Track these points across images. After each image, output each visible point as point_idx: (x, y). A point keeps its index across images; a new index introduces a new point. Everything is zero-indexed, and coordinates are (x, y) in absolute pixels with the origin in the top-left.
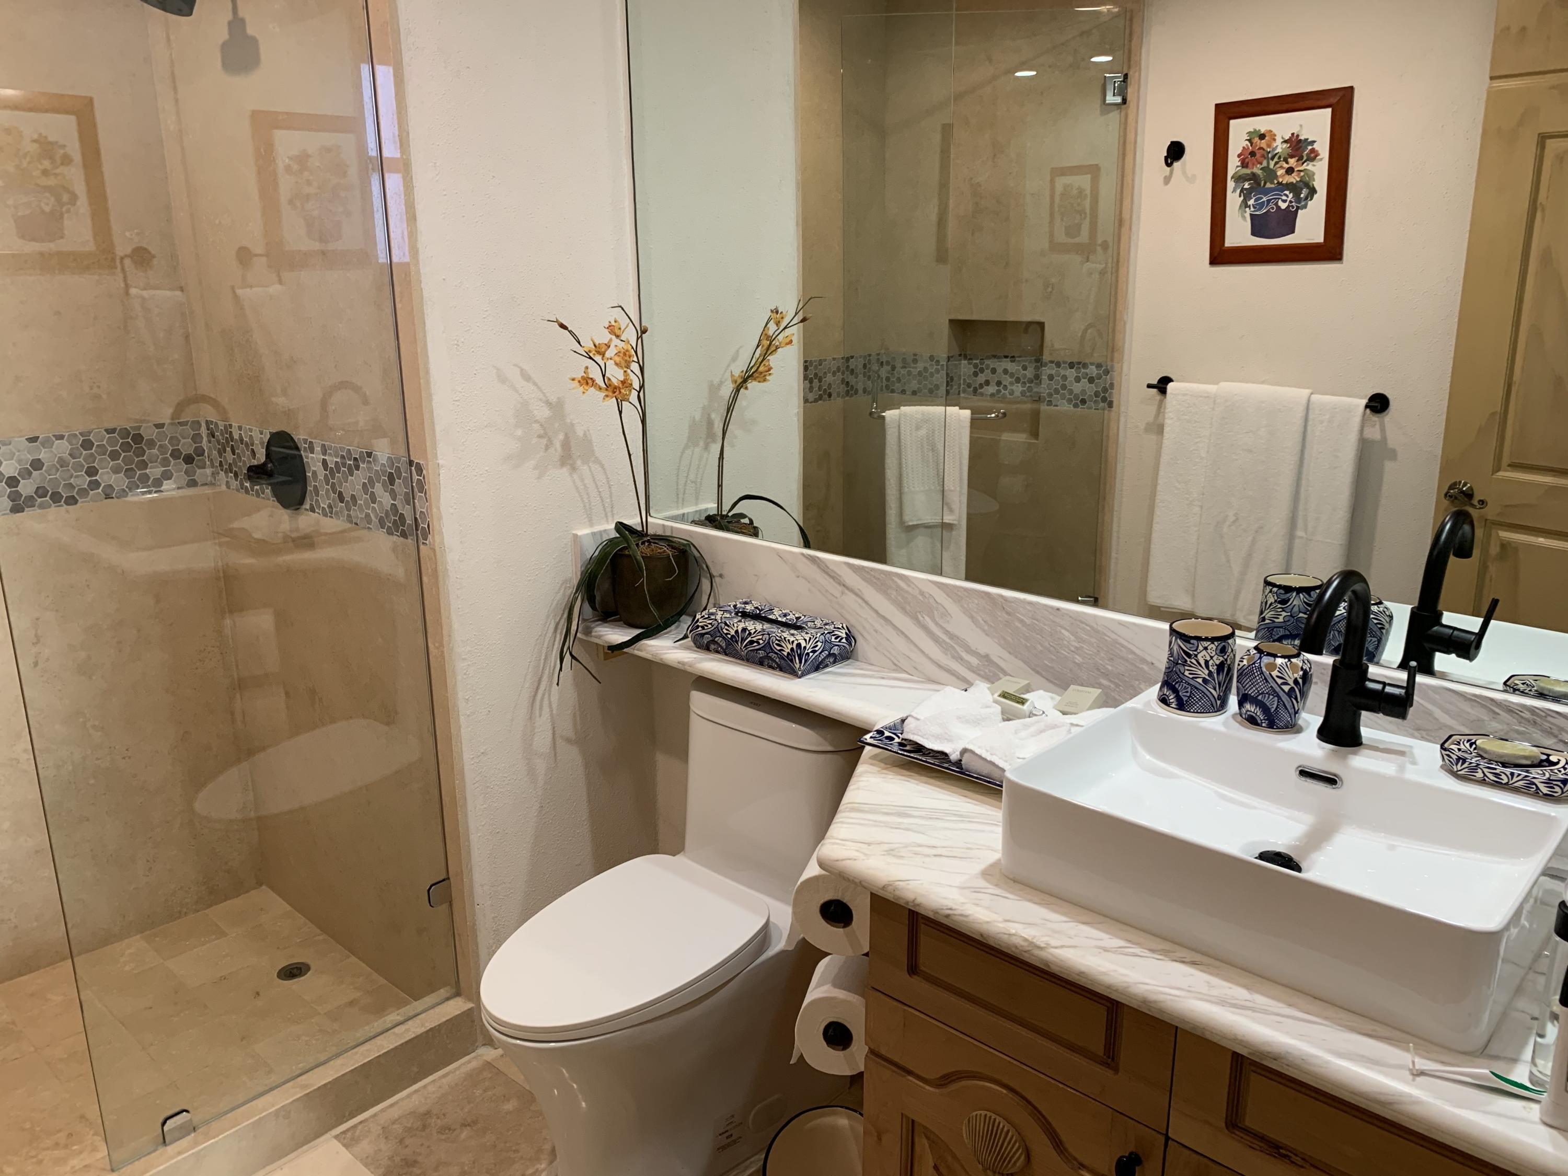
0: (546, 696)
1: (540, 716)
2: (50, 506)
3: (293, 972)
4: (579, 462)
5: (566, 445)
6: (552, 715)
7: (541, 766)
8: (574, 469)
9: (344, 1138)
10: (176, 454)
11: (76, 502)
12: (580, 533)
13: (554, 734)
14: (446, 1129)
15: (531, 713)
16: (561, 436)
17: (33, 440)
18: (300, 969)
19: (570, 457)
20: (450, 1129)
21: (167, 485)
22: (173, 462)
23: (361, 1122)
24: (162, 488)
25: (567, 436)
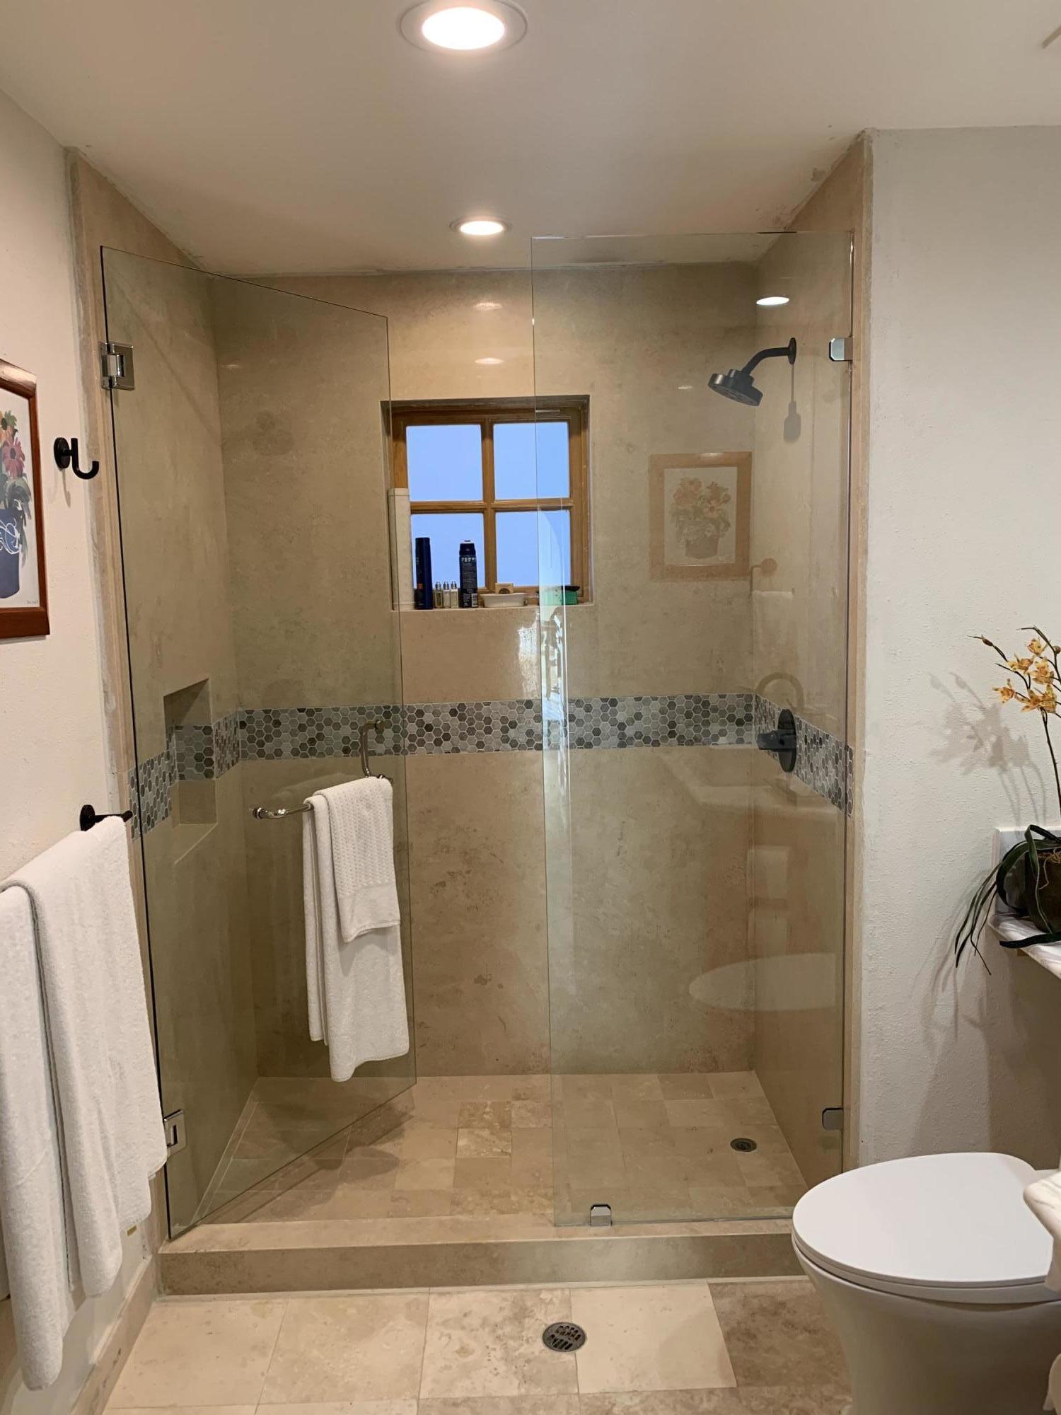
0: (951, 974)
1: (943, 990)
2: (642, 746)
3: (743, 1145)
4: (1010, 765)
5: (998, 747)
6: (956, 993)
7: (940, 1038)
8: (1004, 769)
9: (715, 1289)
10: (731, 718)
11: (659, 744)
12: (1002, 829)
13: (956, 1011)
14: (789, 1324)
15: (934, 986)
16: (993, 739)
17: (638, 699)
18: (748, 1145)
19: (1001, 759)
20: (792, 1326)
21: (722, 740)
22: (728, 723)
23: (732, 1283)
24: (718, 743)
25: (999, 738)
